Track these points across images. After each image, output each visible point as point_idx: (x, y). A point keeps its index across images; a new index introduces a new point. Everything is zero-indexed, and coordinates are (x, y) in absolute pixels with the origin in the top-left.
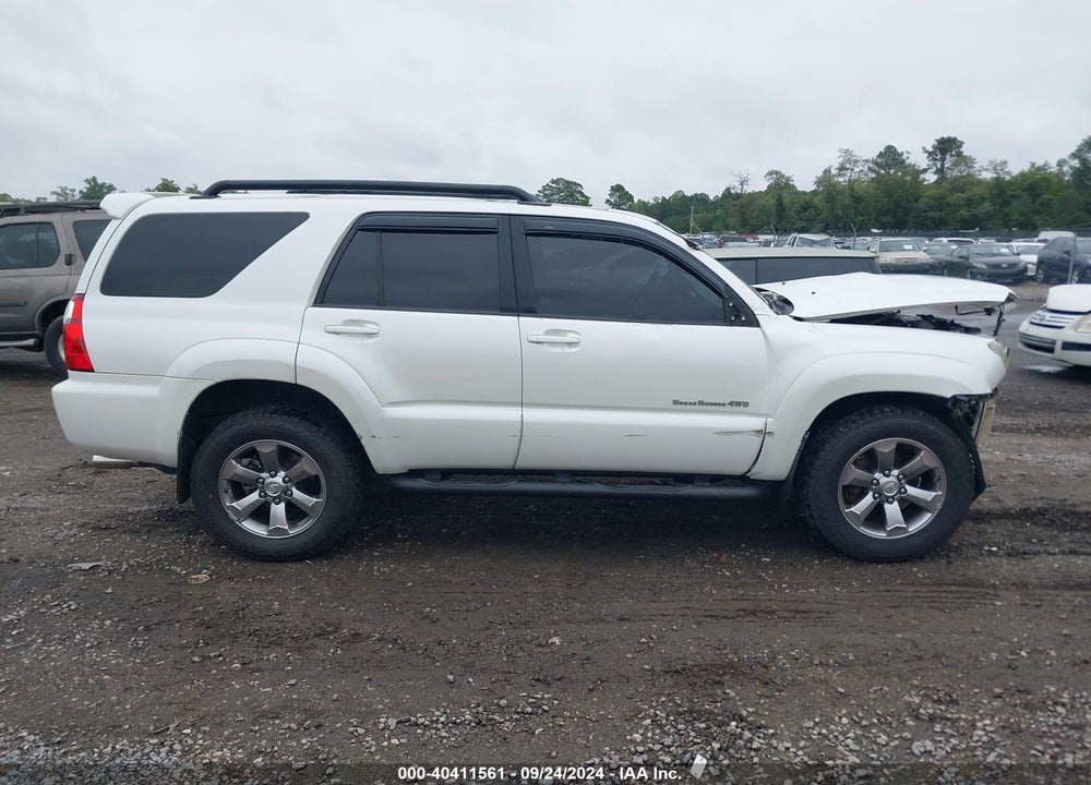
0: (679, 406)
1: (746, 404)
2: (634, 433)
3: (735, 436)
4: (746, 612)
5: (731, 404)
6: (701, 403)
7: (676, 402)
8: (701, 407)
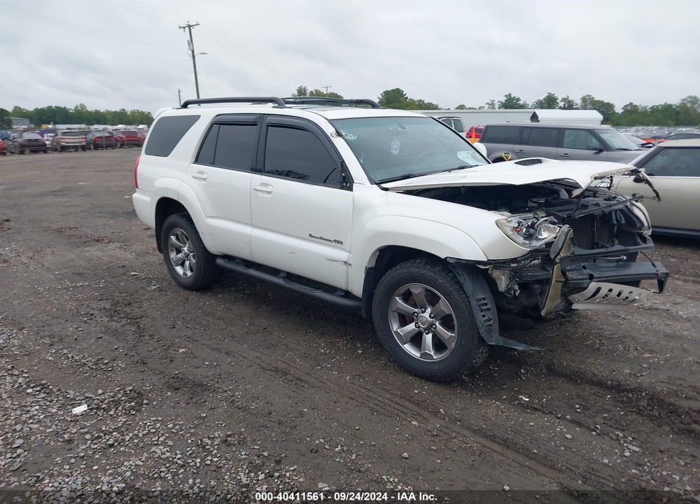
0: (312, 238)
1: (342, 243)
2: (293, 252)
3: (336, 263)
4: (276, 370)
5: (335, 241)
6: (321, 238)
7: (311, 235)
8: (320, 240)
